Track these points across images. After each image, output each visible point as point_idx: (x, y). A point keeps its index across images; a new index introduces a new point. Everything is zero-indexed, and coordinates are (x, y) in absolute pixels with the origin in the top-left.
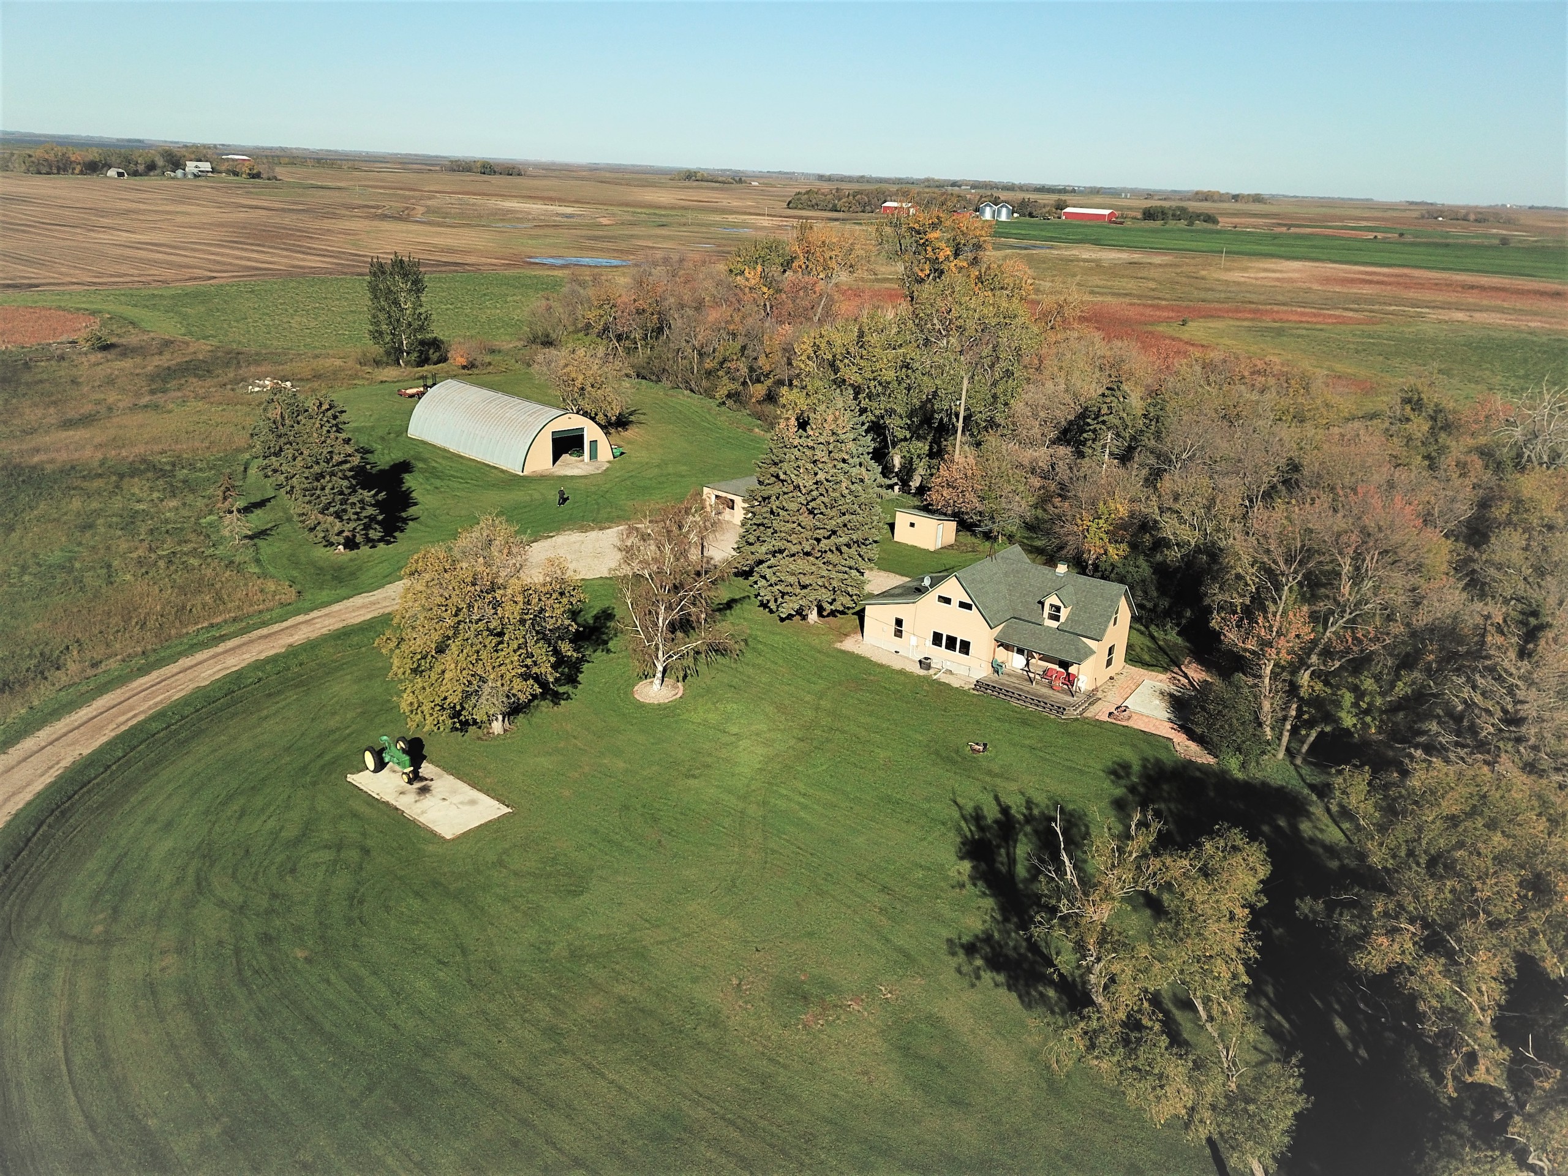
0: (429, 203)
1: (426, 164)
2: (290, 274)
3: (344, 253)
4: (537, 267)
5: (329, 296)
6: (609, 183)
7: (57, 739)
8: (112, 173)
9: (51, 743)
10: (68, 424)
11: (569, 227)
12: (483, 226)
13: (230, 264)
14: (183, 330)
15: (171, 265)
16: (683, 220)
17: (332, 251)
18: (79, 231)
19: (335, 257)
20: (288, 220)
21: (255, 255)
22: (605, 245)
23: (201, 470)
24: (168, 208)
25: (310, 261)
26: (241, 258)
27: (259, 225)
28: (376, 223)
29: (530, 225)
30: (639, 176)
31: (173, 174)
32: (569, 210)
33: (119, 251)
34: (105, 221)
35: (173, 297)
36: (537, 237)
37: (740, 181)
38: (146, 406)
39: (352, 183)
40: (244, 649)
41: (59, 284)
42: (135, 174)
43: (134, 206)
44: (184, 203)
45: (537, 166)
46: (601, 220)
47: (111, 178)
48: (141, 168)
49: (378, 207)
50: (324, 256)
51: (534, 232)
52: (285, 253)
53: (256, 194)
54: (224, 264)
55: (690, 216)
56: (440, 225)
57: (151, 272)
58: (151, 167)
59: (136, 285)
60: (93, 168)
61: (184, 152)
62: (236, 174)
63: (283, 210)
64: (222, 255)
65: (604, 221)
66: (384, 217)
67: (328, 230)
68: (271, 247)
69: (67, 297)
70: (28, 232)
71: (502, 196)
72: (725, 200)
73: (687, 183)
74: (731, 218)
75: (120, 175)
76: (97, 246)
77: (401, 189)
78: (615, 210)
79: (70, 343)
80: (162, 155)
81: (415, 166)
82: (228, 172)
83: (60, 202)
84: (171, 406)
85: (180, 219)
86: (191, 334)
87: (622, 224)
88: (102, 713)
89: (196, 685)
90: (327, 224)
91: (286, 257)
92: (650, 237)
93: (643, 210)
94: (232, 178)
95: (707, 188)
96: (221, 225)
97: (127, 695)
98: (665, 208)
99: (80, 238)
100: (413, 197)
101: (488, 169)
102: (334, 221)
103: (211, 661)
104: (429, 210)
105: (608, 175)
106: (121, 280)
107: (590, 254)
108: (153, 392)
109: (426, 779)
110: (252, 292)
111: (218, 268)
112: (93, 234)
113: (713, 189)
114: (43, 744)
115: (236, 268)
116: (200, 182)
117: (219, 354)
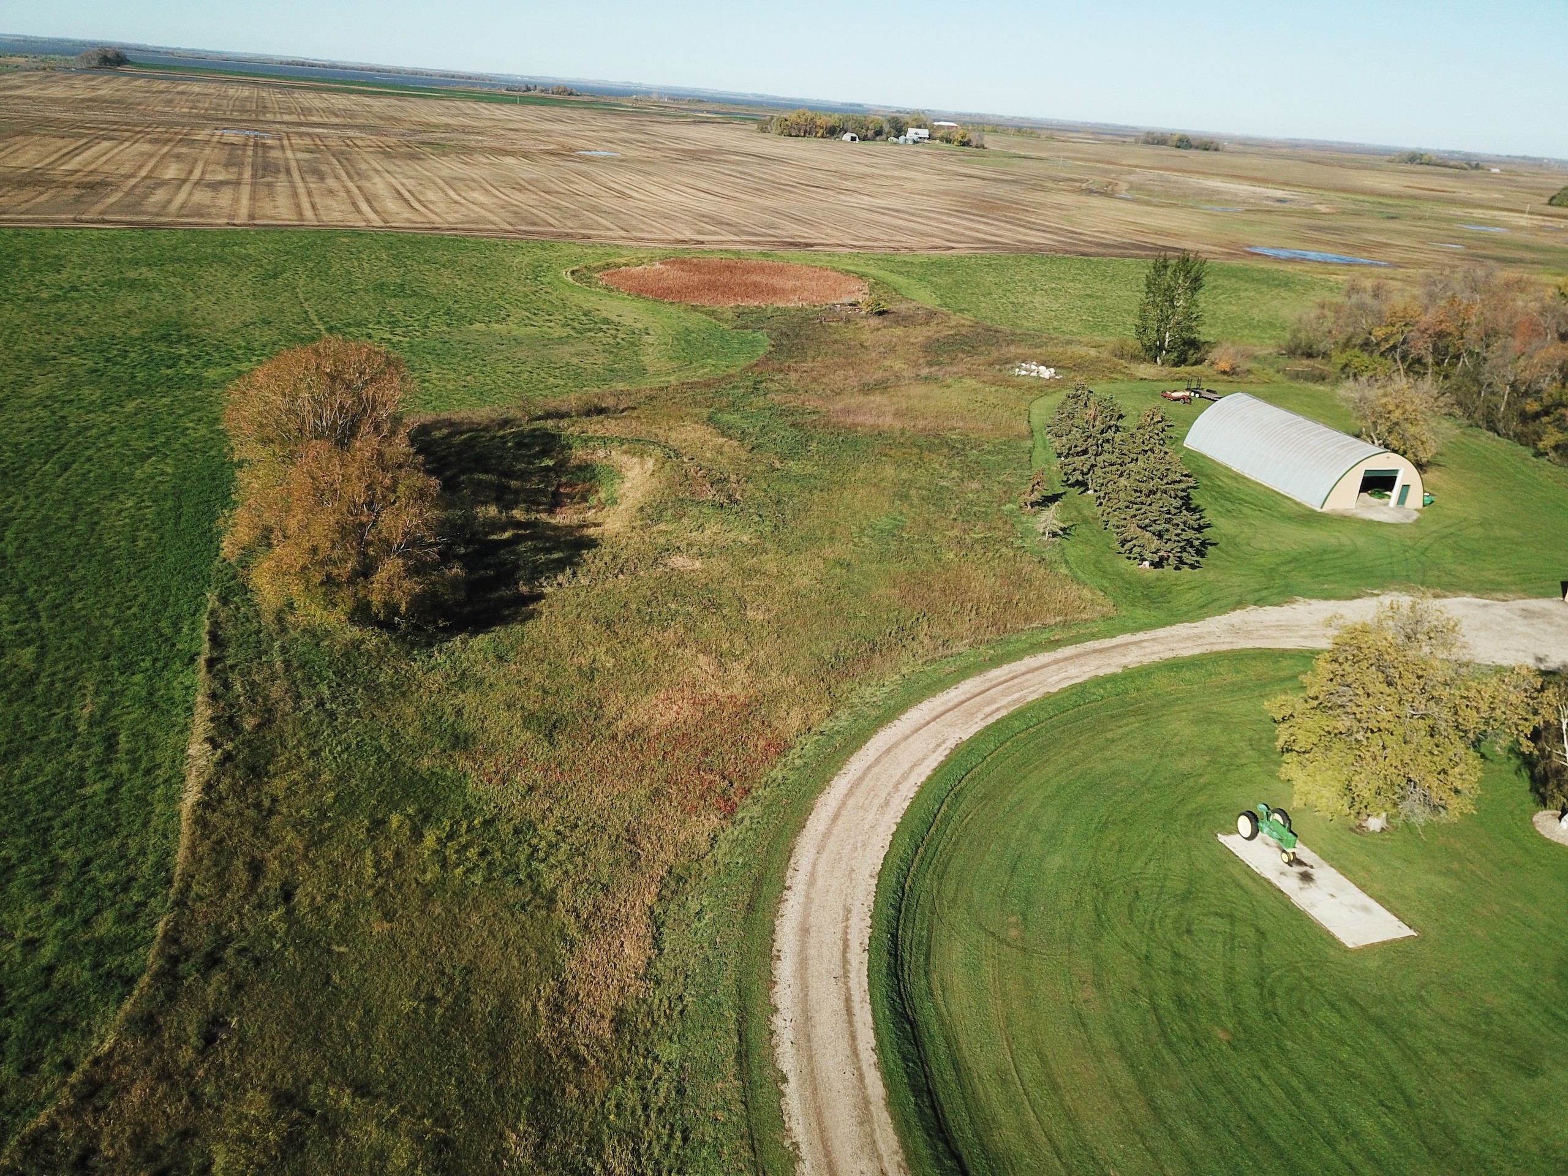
0: (1131, 178)
1: (1118, 135)
2: (1018, 249)
3: (1061, 229)
4: (1259, 258)
5: (1062, 276)
6: (1318, 163)
7: (938, 717)
8: (847, 137)
9: (935, 719)
10: (867, 389)
11: (1285, 214)
12: (1192, 207)
13: (962, 235)
14: (939, 301)
15: (914, 232)
16: (1416, 212)
17: (1050, 227)
18: (830, 192)
19: (1056, 234)
20: (1003, 191)
21: (982, 227)
22: (1329, 237)
23: (989, 452)
24: (897, 173)
25: (1032, 235)
26: (970, 229)
27: (977, 194)
28: (1083, 198)
29: (1240, 208)
30: (1351, 156)
31: (895, 140)
32: (1279, 194)
33: (867, 215)
34: (848, 184)
35: (921, 265)
36: (1251, 223)
37: (1477, 167)
38: (926, 378)
39: (1052, 154)
40: (1083, 660)
41: (827, 245)
42: (865, 139)
43: (868, 170)
44: (907, 168)
45: (1232, 140)
46: (1318, 207)
47: (846, 142)
48: (870, 133)
49: (1081, 181)
50: (1043, 231)
51: (1246, 217)
52: (1008, 226)
53: (967, 162)
54: (957, 234)
55: (1427, 209)
56: (1147, 203)
57: (898, 238)
58: (878, 133)
59: (888, 251)
60: (833, 132)
61: (907, 118)
62: (949, 141)
63: (994, 180)
64: (954, 225)
65: (1322, 208)
66: (1090, 192)
67: (1041, 204)
68: (995, 219)
69: (837, 258)
70: (791, 192)
71: (1203, 173)
72: (1462, 189)
73: (1410, 167)
74: (1478, 213)
75: (853, 139)
76: (850, 209)
77: (1099, 162)
78: (1332, 195)
79: (851, 305)
80: (889, 121)
81: (1108, 137)
82: (942, 139)
83: (811, 164)
84: (949, 381)
85: (908, 185)
86: (946, 305)
87: (1343, 213)
88: (969, 699)
89: (1045, 690)
90: (1039, 197)
91: (1010, 230)
92: (1381, 231)
93: (1365, 198)
94: (944, 145)
95: (1439, 174)
96: (946, 193)
97: (988, 685)
98: (1391, 196)
99: (832, 200)
100: (1112, 171)
101: (1184, 143)
102: (1043, 194)
103: (1054, 667)
104: (1132, 187)
105: (1312, 153)
106: (875, 244)
107: (1316, 246)
108: (930, 364)
109: (1306, 865)
110: (990, 265)
111: (952, 237)
112: (841, 196)
113: (1445, 175)
114: (928, 719)
115: (969, 240)
116: (918, 148)
117: (979, 330)
